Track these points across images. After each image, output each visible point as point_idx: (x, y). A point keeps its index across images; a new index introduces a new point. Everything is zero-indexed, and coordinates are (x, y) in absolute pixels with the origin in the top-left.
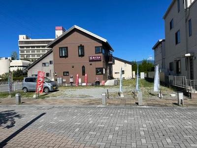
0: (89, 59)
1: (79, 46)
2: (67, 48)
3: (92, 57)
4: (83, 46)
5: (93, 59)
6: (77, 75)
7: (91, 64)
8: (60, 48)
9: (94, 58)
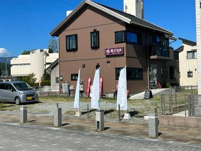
0: (106, 53)
1: (91, 33)
2: (76, 35)
3: (110, 50)
4: (98, 32)
5: (111, 53)
6: (89, 80)
7: (108, 62)
8: (66, 36)
9: (112, 51)
